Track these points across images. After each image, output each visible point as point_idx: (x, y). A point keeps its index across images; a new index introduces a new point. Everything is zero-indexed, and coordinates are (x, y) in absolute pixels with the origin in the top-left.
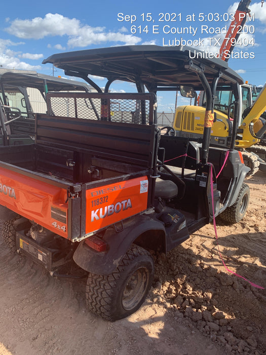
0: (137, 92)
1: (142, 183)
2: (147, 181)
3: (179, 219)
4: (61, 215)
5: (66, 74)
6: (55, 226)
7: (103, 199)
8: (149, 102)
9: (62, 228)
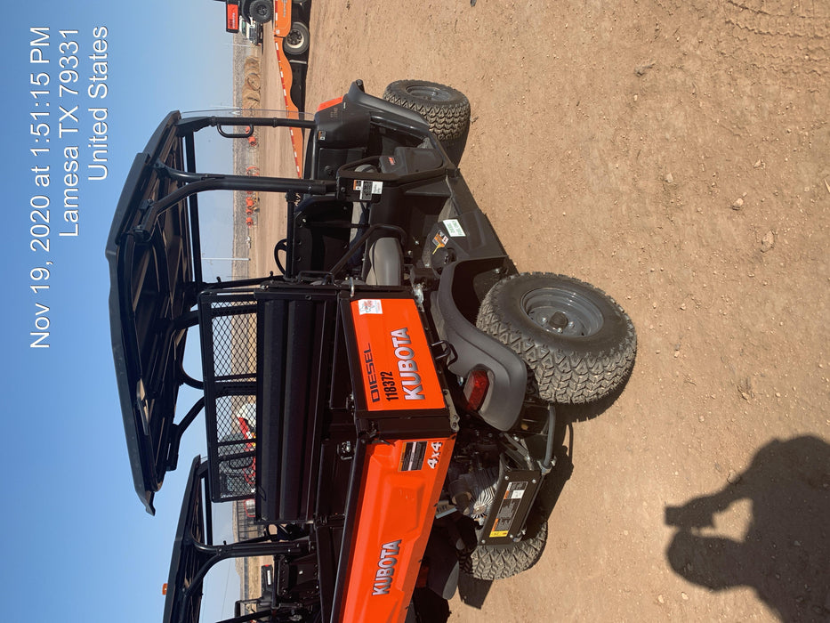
0: (198, 326)
1: (362, 312)
2: (361, 302)
3: (442, 234)
4: (413, 451)
5: (174, 468)
6: (434, 462)
7: (385, 380)
8: (215, 304)
9: (436, 450)
